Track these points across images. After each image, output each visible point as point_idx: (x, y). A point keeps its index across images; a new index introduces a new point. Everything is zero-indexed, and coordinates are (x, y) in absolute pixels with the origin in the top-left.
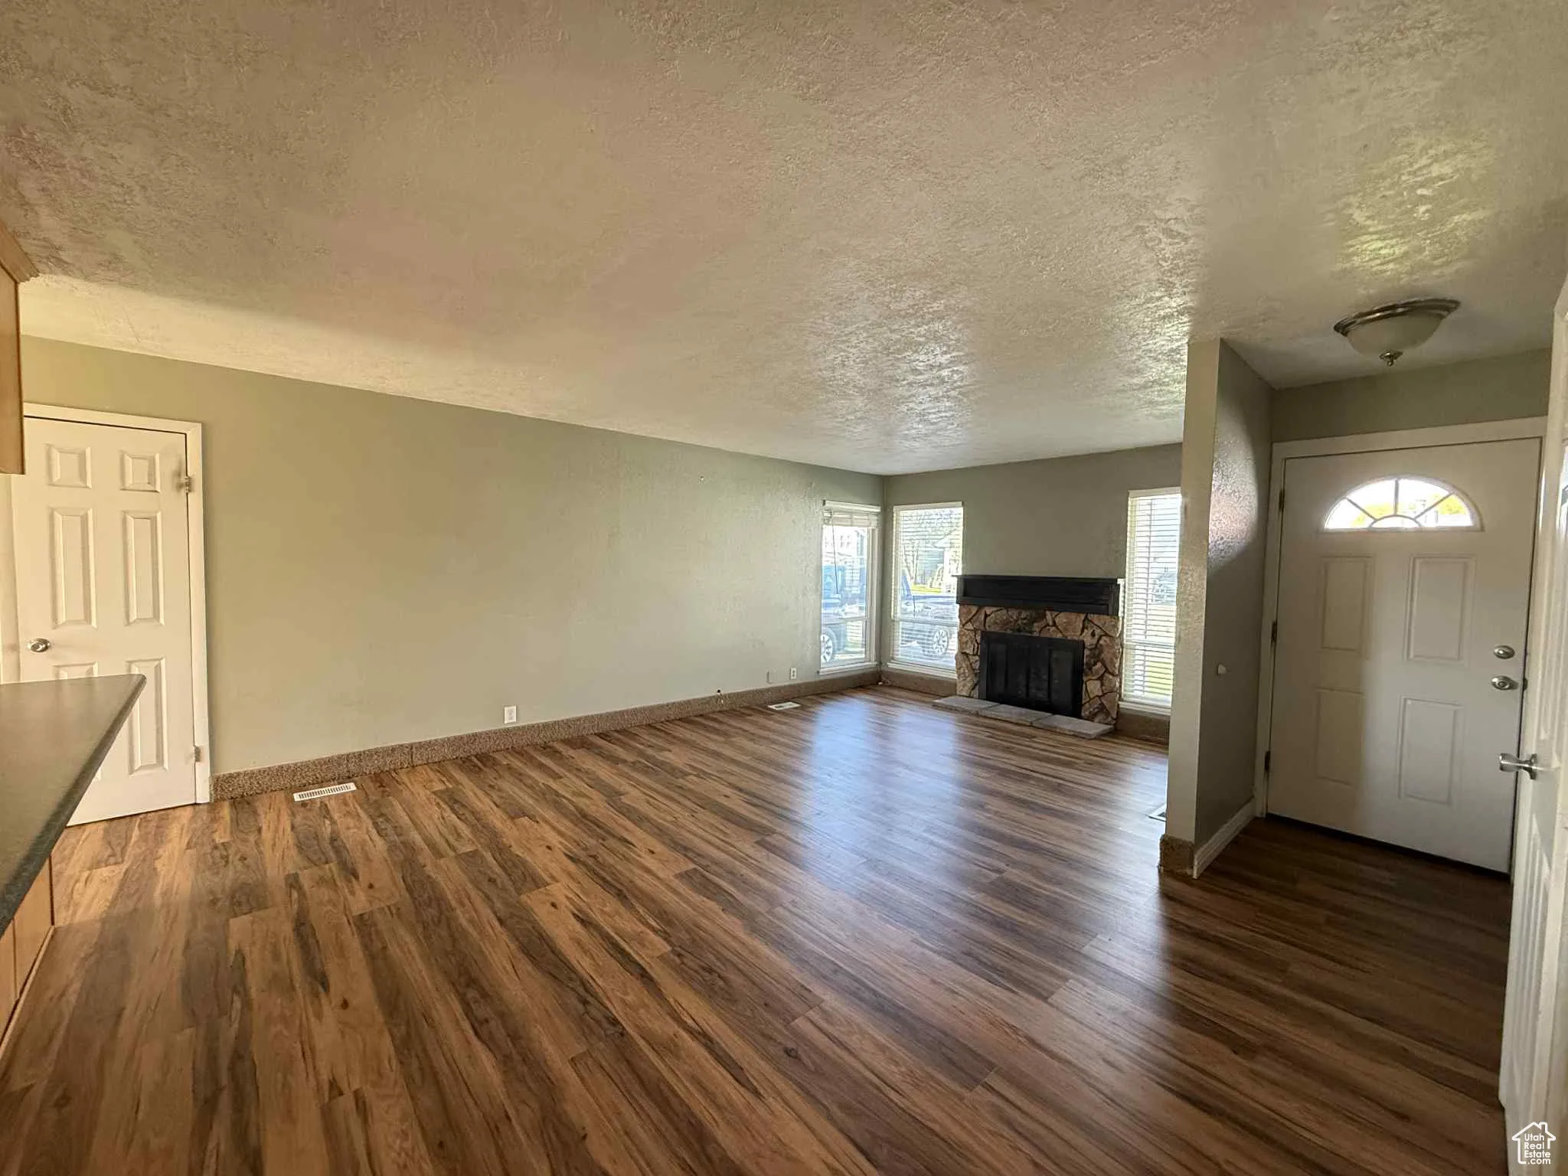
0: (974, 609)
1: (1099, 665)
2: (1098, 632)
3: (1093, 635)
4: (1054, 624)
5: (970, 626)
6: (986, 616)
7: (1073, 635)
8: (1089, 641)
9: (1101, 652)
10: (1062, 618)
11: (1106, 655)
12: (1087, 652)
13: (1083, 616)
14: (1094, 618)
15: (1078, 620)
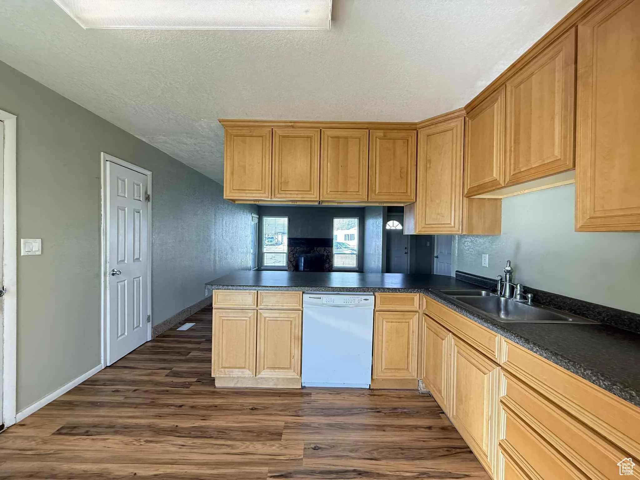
0: (293, 248)
1: (328, 260)
2: (328, 251)
3: (327, 252)
4: (317, 251)
5: (292, 253)
6: (297, 249)
7: (322, 252)
8: (325, 254)
9: (328, 256)
10: (319, 249)
11: (330, 258)
12: (325, 257)
13: (324, 248)
14: (327, 248)
15: (323, 249)
